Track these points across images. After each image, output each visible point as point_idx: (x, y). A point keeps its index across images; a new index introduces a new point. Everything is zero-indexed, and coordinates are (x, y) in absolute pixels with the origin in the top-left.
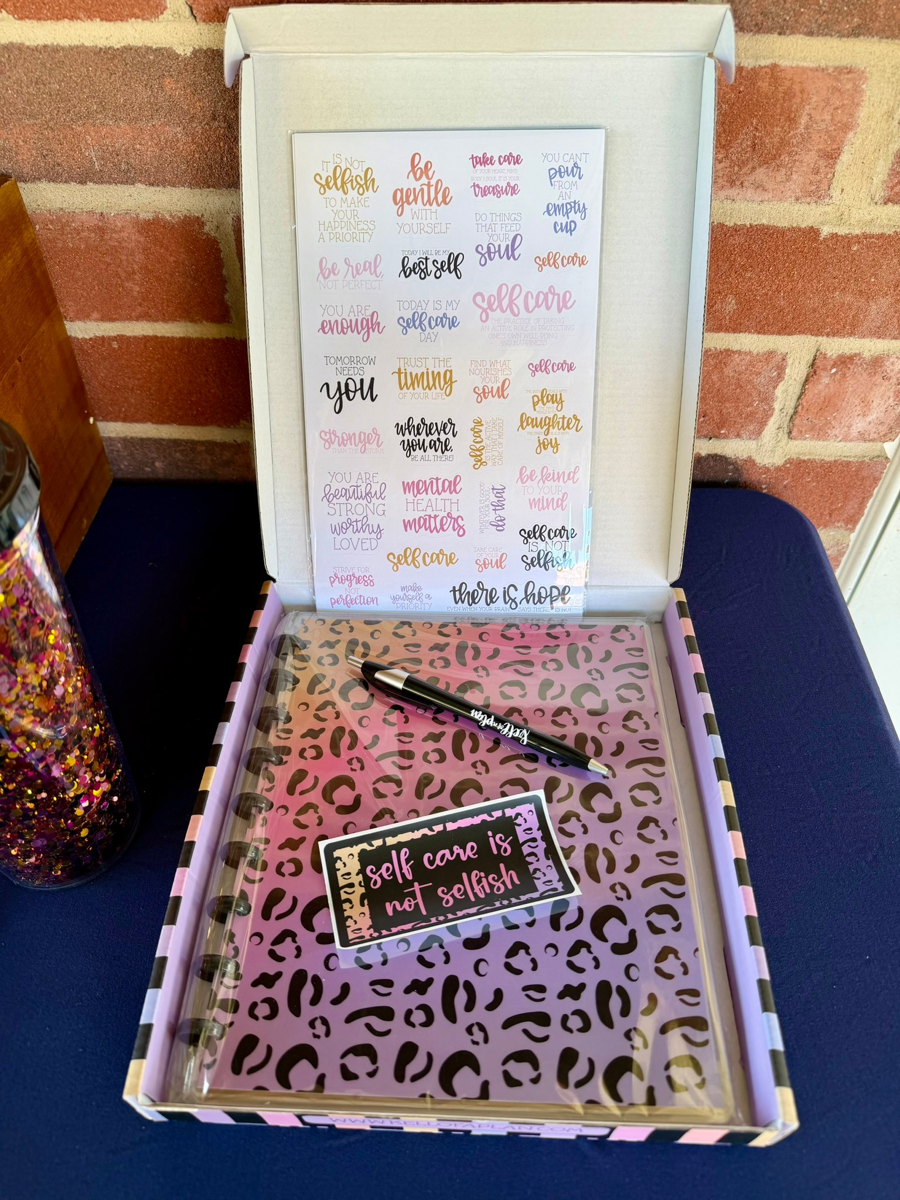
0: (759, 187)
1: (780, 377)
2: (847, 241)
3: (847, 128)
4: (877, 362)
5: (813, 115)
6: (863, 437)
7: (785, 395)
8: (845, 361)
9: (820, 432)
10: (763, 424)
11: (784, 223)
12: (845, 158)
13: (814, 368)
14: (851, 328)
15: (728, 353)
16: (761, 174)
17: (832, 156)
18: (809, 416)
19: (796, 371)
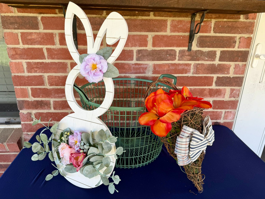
0: (219, 97)
1: (222, 113)
2: (227, 101)
3: (225, 93)
4: (231, 112)
5: (223, 92)
6: (231, 119)
7: (223, 115)
8: (228, 112)
9: (226, 119)
10: (221, 118)
11: (221, 100)
12: (226, 95)
13: (225, 112)
14: (228, 109)
15: (217, 111)
16: (219, 96)
17: (224, 95)
18: (225, 118)
19: (223, 113)
